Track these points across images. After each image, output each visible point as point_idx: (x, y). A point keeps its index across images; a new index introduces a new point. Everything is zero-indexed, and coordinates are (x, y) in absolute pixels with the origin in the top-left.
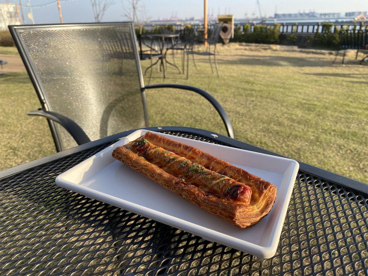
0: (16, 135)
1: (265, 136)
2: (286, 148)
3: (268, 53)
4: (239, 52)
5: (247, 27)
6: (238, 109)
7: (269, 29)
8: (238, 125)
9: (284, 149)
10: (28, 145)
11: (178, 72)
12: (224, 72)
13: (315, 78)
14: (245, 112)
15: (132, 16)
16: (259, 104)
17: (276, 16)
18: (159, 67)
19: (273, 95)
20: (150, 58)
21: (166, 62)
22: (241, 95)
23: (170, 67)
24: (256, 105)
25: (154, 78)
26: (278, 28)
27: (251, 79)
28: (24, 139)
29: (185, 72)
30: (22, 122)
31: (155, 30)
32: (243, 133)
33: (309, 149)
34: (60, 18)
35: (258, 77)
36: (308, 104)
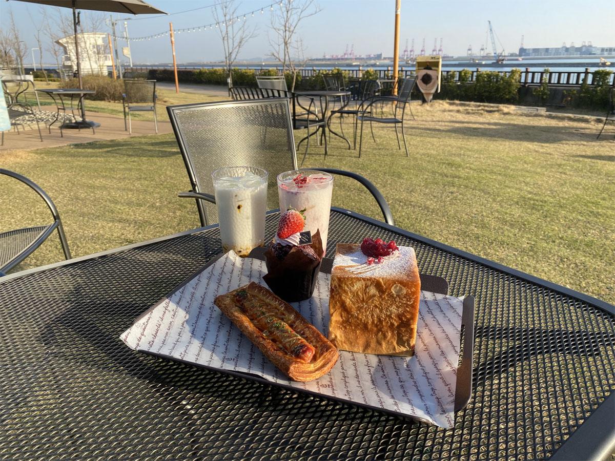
3: (495, 118)
4: (447, 117)
5: (466, 73)
6: (428, 203)
7: (503, 78)
8: (423, 225)
11: (347, 146)
12: (417, 147)
14: (438, 207)
16: (460, 197)
17: (522, 51)
18: (319, 138)
19: (485, 185)
20: (306, 127)
21: (330, 131)
22: (437, 183)
23: (335, 138)
24: (456, 198)
25: (311, 154)
26: (517, 76)
27: (458, 160)
29: (358, 146)
35: (469, 156)
36: (534, 200)
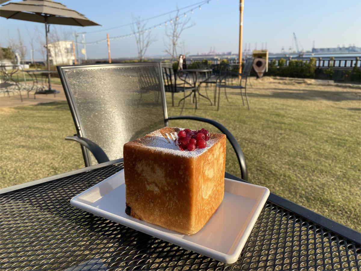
0: (58, 156)
1: (289, 169)
2: (310, 182)
3: (303, 87)
4: (273, 86)
5: (282, 61)
6: (265, 141)
7: (305, 64)
8: (263, 157)
9: (308, 183)
10: (67, 166)
11: (210, 103)
12: (255, 104)
13: (350, 112)
14: (272, 144)
15: (171, 52)
16: (287, 137)
17: (314, 50)
18: (192, 99)
19: (302, 128)
20: (183, 91)
21: (200, 94)
22: (270, 127)
23: (203, 99)
24: (284, 138)
25: (186, 109)
26: (314, 62)
27: (282, 112)
28: (64, 161)
29: (217, 103)
30: (64, 145)
31: (193, 64)
32: (267, 165)
33: (335, 184)
35: (289, 110)
36: (338, 139)
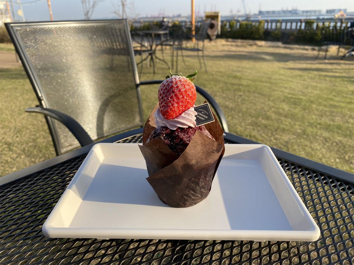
0: (10, 130)
1: (254, 129)
2: (274, 141)
3: (254, 49)
4: (226, 48)
5: (233, 23)
6: (227, 103)
7: (254, 26)
10: (22, 141)
11: (167, 67)
12: (212, 67)
13: (299, 73)
14: (234, 106)
15: (121, 13)
16: (246, 98)
17: (261, 13)
18: (148, 63)
19: (260, 89)
20: (140, 54)
21: (156, 57)
22: (229, 90)
23: (160, 63)
24: (244, 100)
25: (144, 73)
26: (262, 24)
27: (239, 74)
28: (18, 135)
30: (15, 117)
31: (144, 27)
32: (232, 127)
33: (297, 142)
34: (50, 15)
35: (245, 72)
36: (294, 98)
